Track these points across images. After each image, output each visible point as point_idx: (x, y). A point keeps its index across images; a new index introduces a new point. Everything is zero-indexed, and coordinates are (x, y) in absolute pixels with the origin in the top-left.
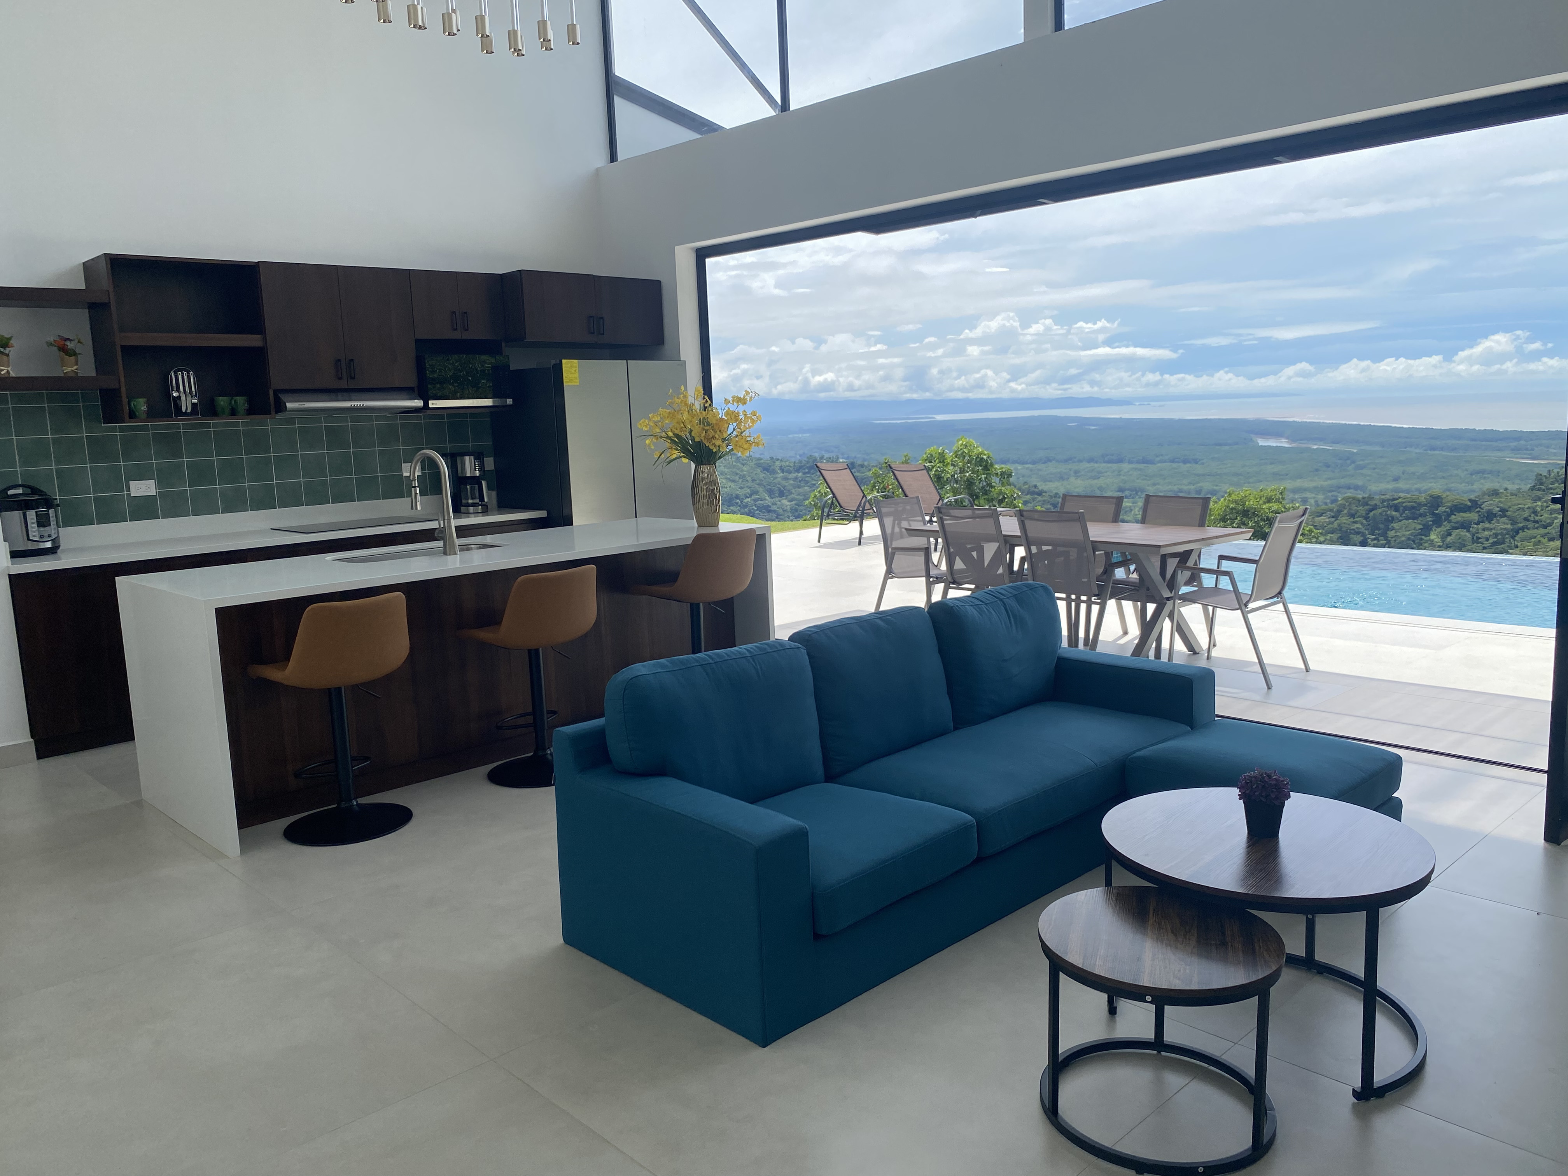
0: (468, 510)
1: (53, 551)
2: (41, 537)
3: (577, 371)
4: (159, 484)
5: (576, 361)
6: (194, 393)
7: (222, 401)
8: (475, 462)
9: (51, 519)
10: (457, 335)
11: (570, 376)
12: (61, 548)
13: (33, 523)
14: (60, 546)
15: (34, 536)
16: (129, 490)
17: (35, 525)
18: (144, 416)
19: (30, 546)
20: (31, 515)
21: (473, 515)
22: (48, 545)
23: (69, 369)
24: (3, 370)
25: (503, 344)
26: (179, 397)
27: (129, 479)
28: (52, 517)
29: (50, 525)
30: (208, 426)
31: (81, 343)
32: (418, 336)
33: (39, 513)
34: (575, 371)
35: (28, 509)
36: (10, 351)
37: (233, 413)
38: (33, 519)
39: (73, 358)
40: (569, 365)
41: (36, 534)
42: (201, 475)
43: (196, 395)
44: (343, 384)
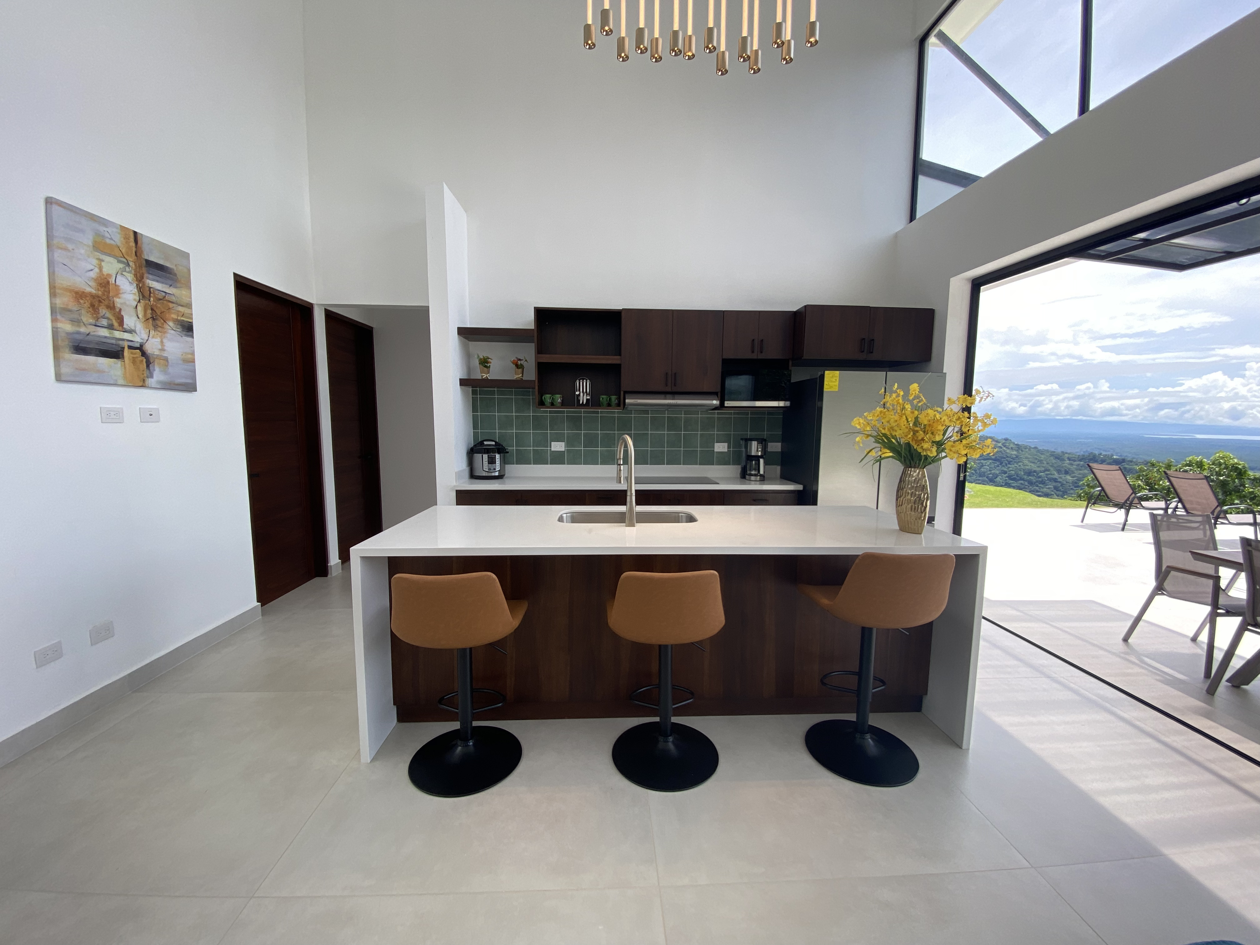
0: (750, 478)
1: (500, 477)
2: (490, 469)
3: (838, 380)
4: (567, 445)
5: (838, 372)
6: (588, 393)
7: (604, 398)
8: (758, 446)
9: (497, 460)
10: (754, 356)
11: (831, 384)
12: (505, 476)
13: (486, 461)
14: (504, 475)
15: (486, 469)
16: (550, 447)
17: (487, 462)
18: (559, 405)
19: (484, 474)
20: (485, 456)
21: (753, 482)
22: (497, 474)
23: (517, 376)
24: (484, 376)
25: (790, 363)
26: (579, 395)
27: (552, 440)
28: (498, 459)
29: (496, 463)
30: (598, 413)
31: (527, 362)
32: (724, 357)
33: (489, 456)
34: (836, 380)
35: (485, 453)
36: (490, 365)
37: (609, 405)
38: (486, 459)
39: (520, 370)
40: (831, 376)
41: (487, 467)
42: (591, 441)
43: (589, 394)
44: (669, 389)
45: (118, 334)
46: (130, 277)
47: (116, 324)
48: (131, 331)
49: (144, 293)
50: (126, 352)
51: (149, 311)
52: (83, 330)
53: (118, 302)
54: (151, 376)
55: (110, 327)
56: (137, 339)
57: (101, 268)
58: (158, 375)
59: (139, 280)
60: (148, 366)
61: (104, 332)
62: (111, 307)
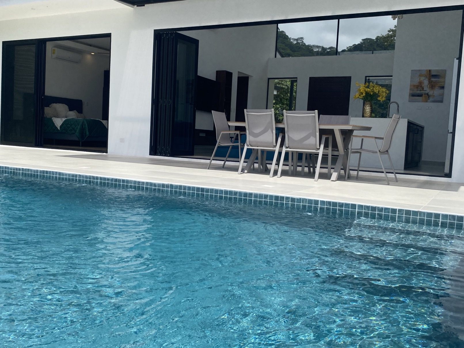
45: (422, 92)
46: (427, 79)
47: (422, 90)
48: (425, 91)
49: (430, 82)
50: (423, 95)
51: (431, 86)
52: (414, 92)
53: (423, 85)
54: (429, 99)
55: (421, 91)
56: (427, 92)
57: (420, 79)
58: (431, 99)
59: (429, 79)
60: (428, 98)
61: (419, 92)
62: (421, 86)
